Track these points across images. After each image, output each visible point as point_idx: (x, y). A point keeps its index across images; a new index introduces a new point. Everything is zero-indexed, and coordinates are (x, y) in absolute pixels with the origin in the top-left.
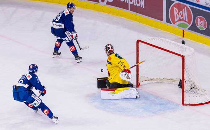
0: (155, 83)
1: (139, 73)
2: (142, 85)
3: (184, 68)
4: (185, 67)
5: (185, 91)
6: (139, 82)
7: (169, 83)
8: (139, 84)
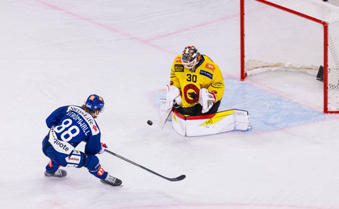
0: (274, 71)
1: (246, 54)
2: (250, 76)
3: (328, 45)
4: (329, 42)
5: (329, 87)
6: (246, 70)
7: (300, 72)
8: (246, 74)
